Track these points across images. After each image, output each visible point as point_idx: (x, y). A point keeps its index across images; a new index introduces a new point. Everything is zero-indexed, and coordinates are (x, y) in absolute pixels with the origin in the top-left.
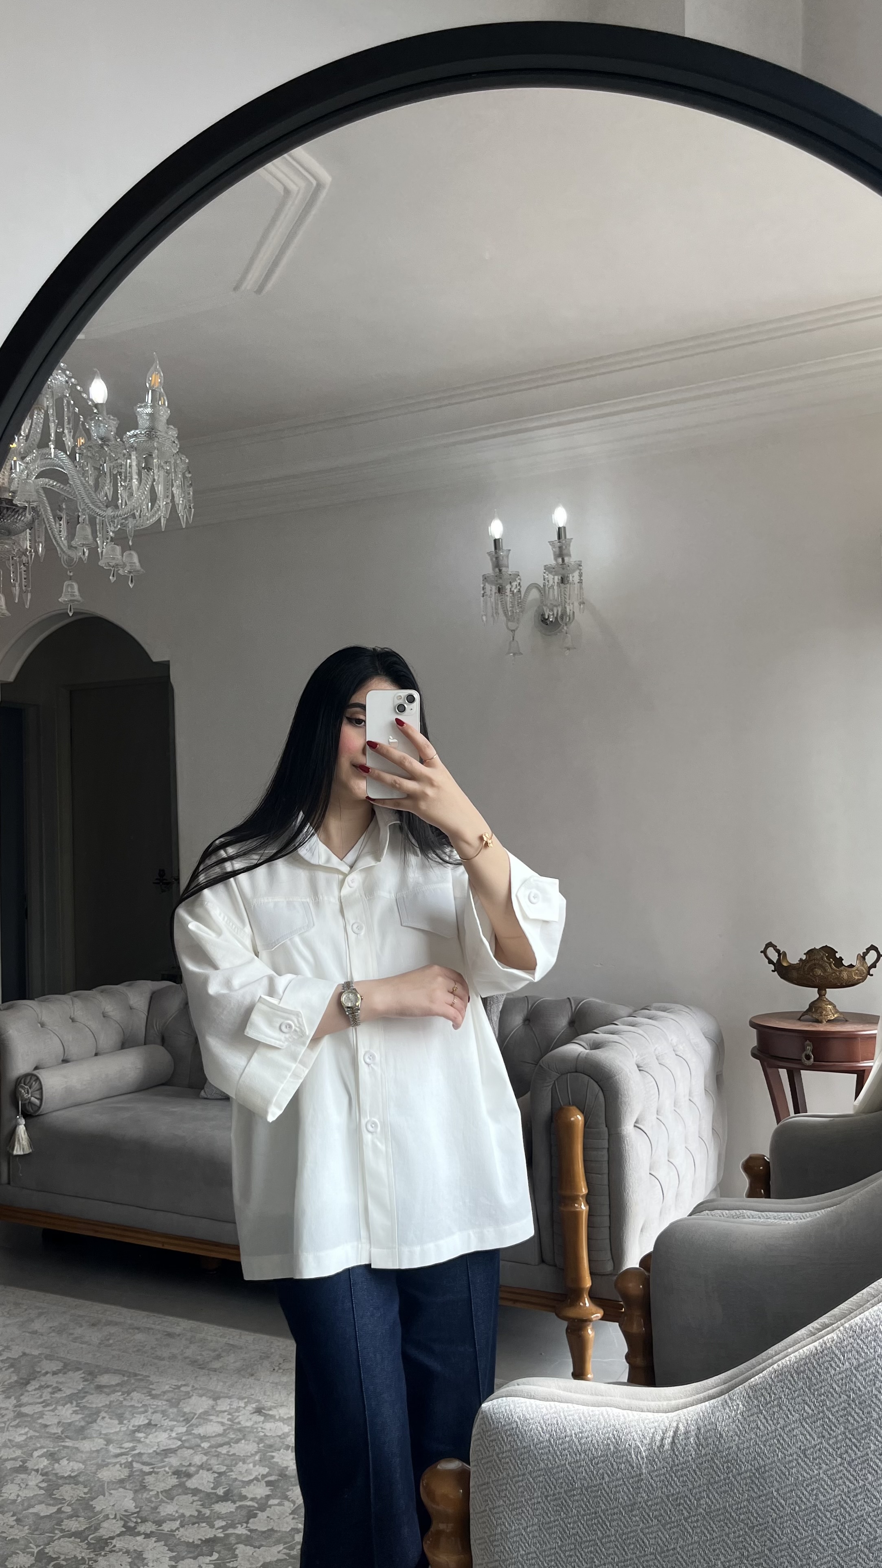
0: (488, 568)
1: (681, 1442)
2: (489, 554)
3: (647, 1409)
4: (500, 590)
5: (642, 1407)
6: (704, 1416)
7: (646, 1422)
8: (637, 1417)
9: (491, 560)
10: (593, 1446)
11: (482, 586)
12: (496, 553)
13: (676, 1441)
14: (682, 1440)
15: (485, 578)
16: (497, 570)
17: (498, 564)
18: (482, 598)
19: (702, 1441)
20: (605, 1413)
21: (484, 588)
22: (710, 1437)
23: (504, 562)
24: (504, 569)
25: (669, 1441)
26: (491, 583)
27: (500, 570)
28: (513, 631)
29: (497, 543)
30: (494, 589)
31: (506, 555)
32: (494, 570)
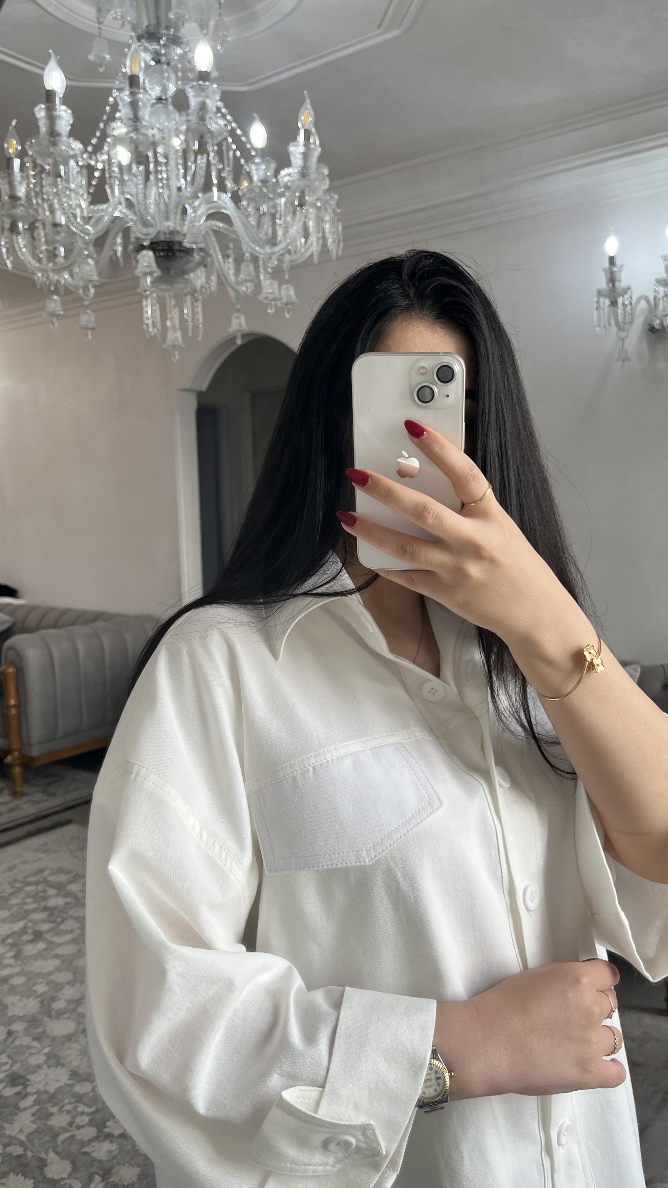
0: (603, 283)
2: (604, 270)
4: (614, 303)
9: (606, 274)
11: (596, 299)
12: (610, 268)
15: (600, 293)
16: (611, 285)
17: (612, 279)
18: (595, 311)
21: (598, 302)
23: (617, 278)
24: (617, 284)
26: (605, 296)
27: (614, 285)
28: (623, 340)
29: (612, 260)
30: (607, 302)
31: (620, 271)
32: (608, 285)
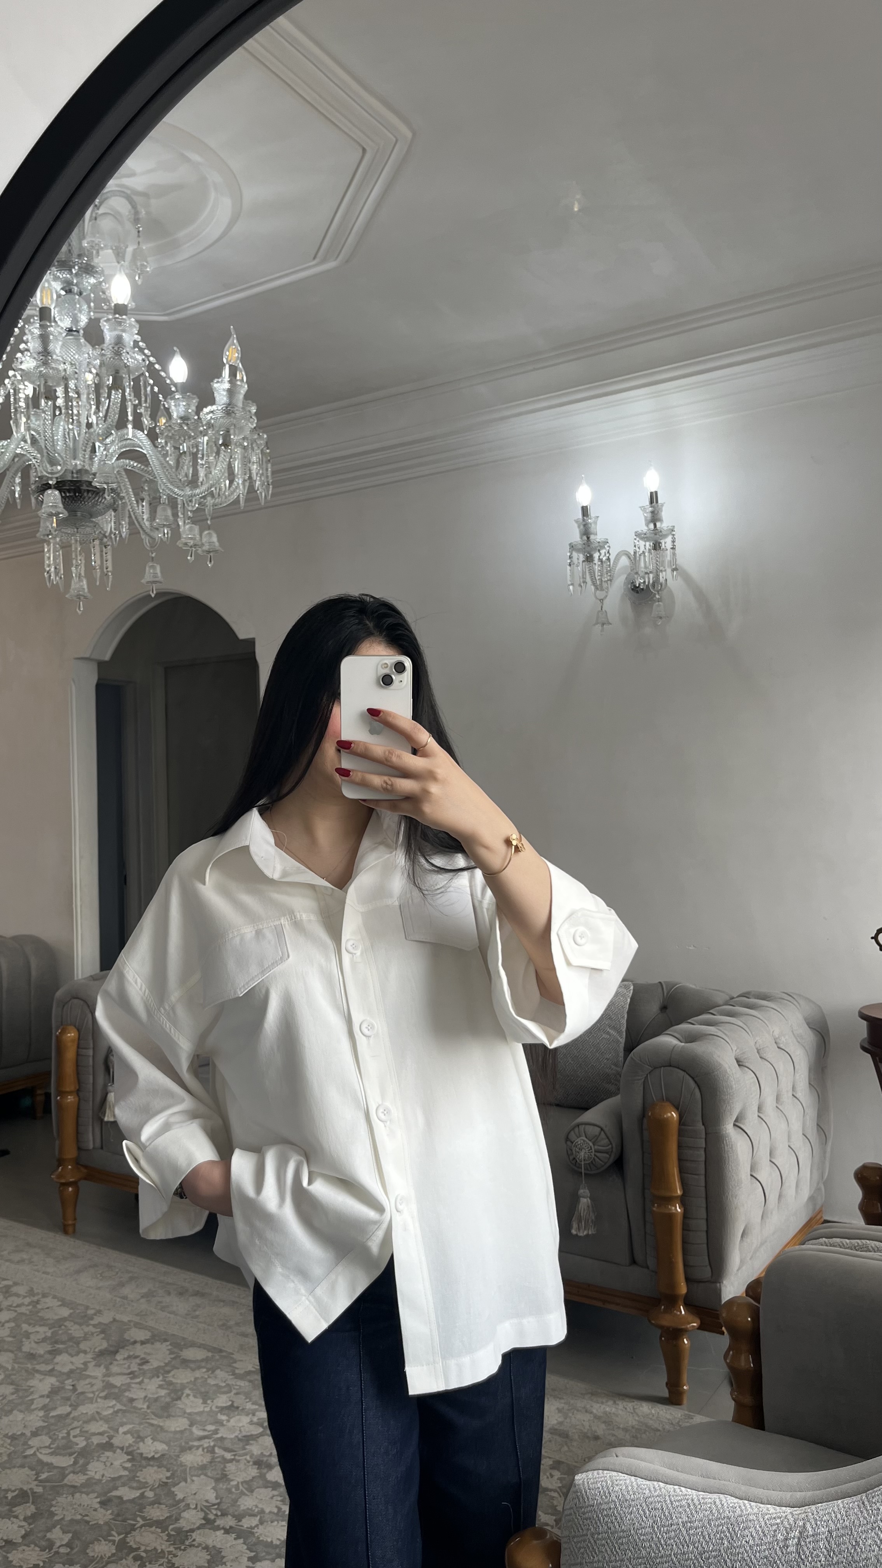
0: (576, 537)
1: (808, 1545)
2: (576, 521)
3: (768, 1500)
4: (589, 559)
5: (762, 1497)
6: (836, 1517)
7: (766, 1517)
8: (756, 1510)
9: (579, 527)
10: (704, 1537)
11: (569, 554)
12: (584, 520)
13: (803, 1543)
14: (810, 1542)
15: (572, 547)
16: (585, 538)
17: (586, 533)
18: (569, 568)
19: (834, 1546)
20: (718, 1502)
21: (570, 557)
22: (844, 1543)
23: (592, 529)
24: (592, 537)
25: (794, 1543)
26: (579, 551)
27: (588, 538)
28: (602, 600)
29: (585, 511)
30: (582, 557)
31: (595, 523)
32: (581, 538)
